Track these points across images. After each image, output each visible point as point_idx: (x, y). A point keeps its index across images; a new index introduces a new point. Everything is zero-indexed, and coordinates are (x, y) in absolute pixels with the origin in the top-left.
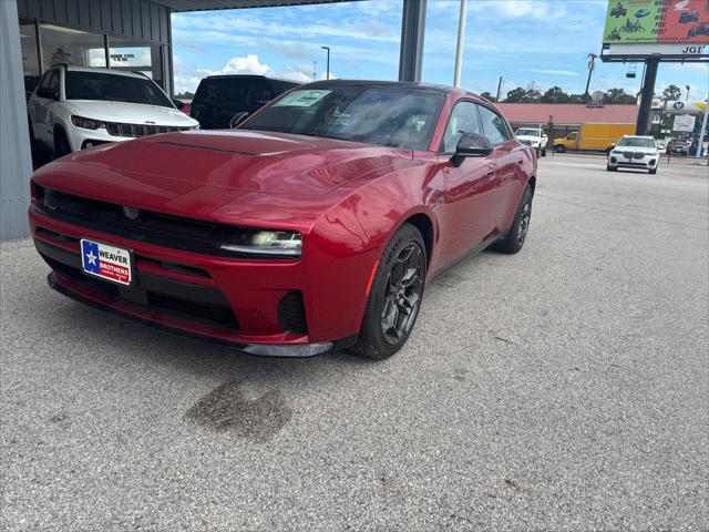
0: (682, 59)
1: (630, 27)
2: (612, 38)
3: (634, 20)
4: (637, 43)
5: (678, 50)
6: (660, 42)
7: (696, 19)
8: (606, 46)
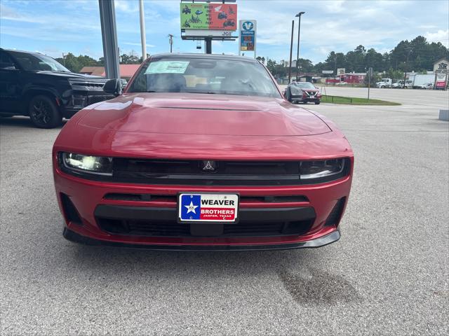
0: (223, 38)
1: (194, 20)
2: (185, 26)
3: (195, 16)
4: (199, 29)
5: (220, 34)
6: (211, 29)
7: (226, 17)
8: (183, 30)
